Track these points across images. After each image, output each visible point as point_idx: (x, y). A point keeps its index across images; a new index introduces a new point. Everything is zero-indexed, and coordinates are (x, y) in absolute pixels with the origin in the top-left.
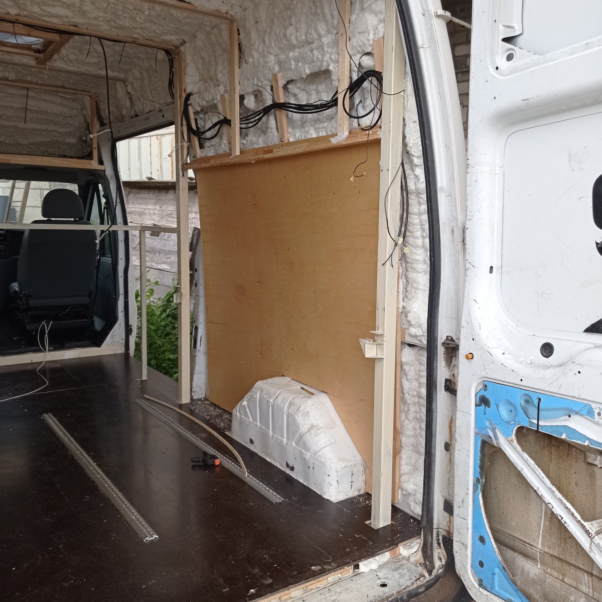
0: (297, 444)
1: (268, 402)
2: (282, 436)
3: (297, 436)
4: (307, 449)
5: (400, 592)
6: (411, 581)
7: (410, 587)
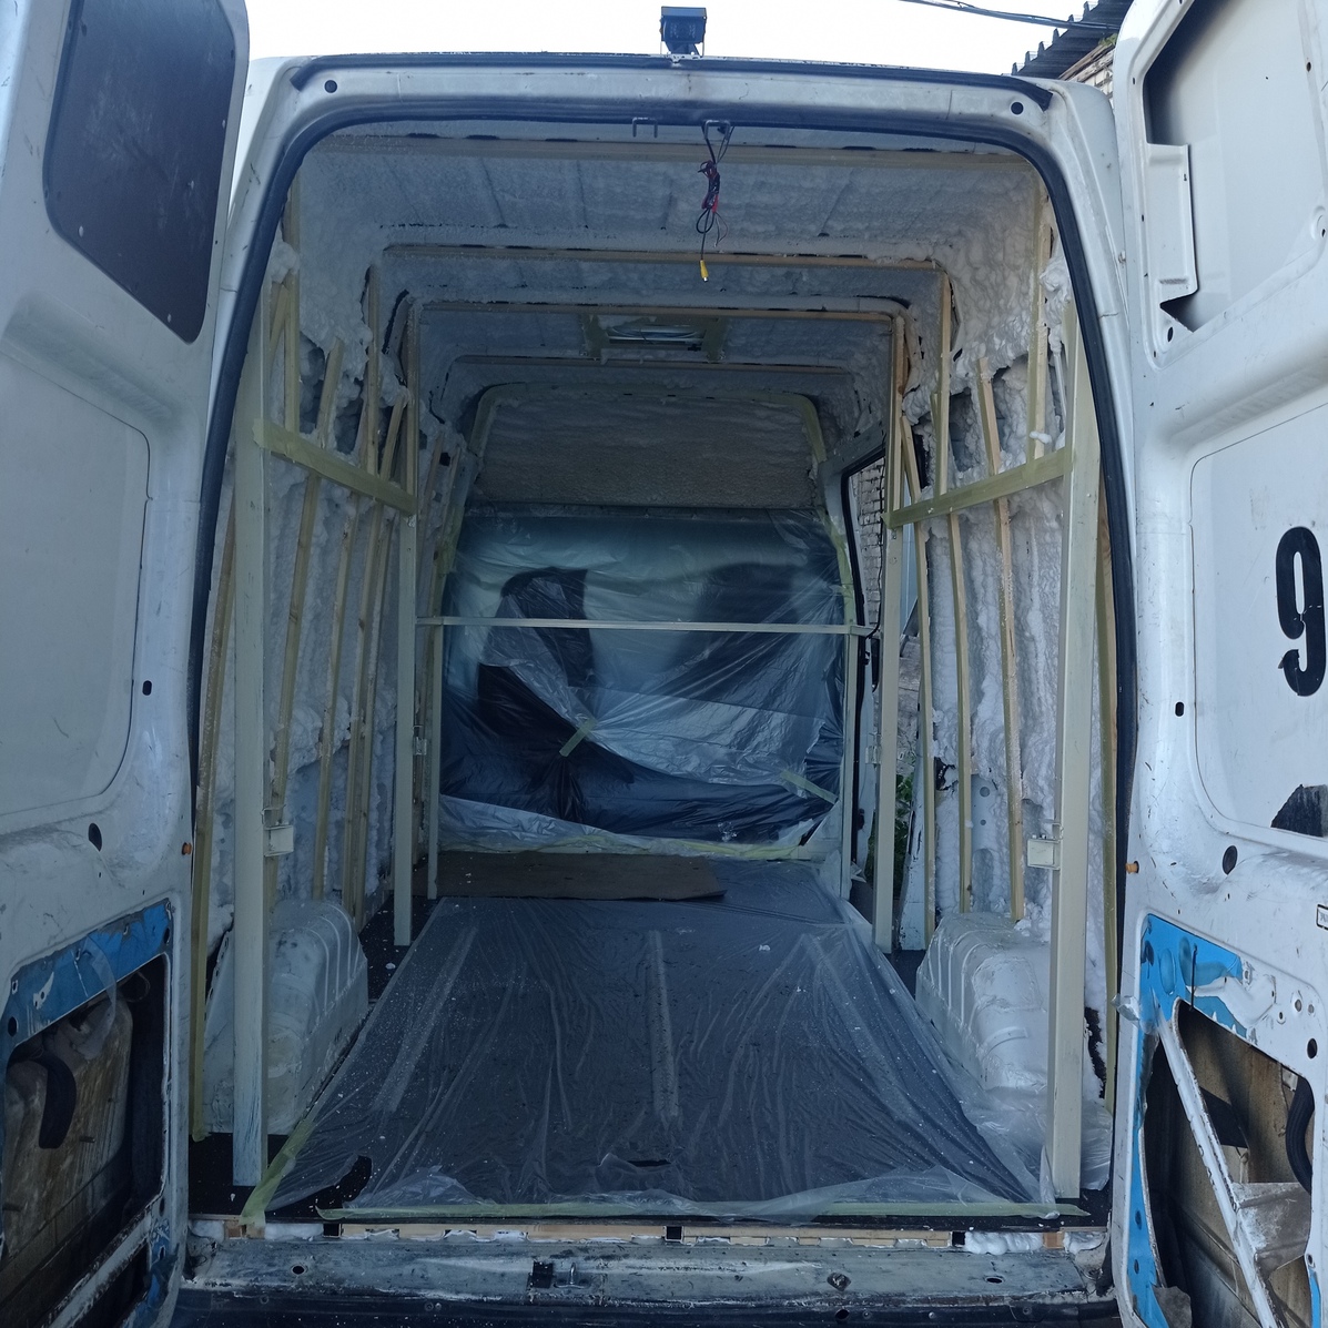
0: (973, 1030)
1: (948, 949)
2: (960, 1015)
4: (982, 1042)
5: (1019, 1298)
6: (1051, 1290)
7: (1044, 1297)
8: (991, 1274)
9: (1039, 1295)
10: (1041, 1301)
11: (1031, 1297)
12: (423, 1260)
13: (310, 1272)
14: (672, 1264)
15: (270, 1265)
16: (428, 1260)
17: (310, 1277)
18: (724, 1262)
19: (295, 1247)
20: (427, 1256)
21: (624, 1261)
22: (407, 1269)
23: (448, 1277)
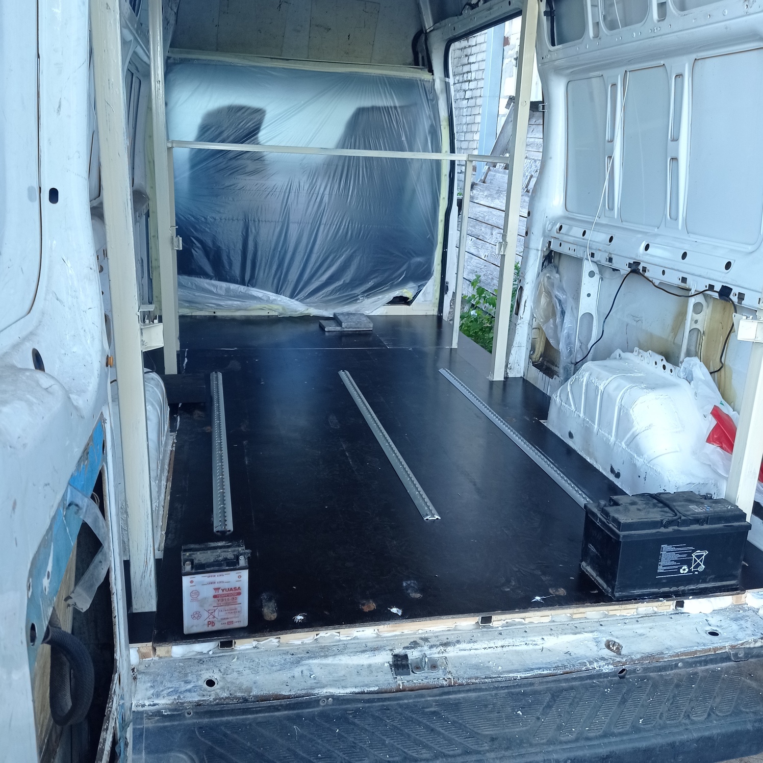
0: (628, 445)
1: (597, 387)
2: (610, 433)
3: (628, 436)
4: (640, 453)
5: (735, 646)
6: (753, 637)
7: (750, 643)
9: (747, 642)
11: (742, 644)
12: (307, 662)
13: (221, 684)
14: (492, 645)
15: (187, 682)
16: (311, 661)
17: (222, 688)
18: (529, 639)
19: (201, 661)
20: (310, 658)
21: (458, 646)
22: (297, 671)
23: (330, 673)
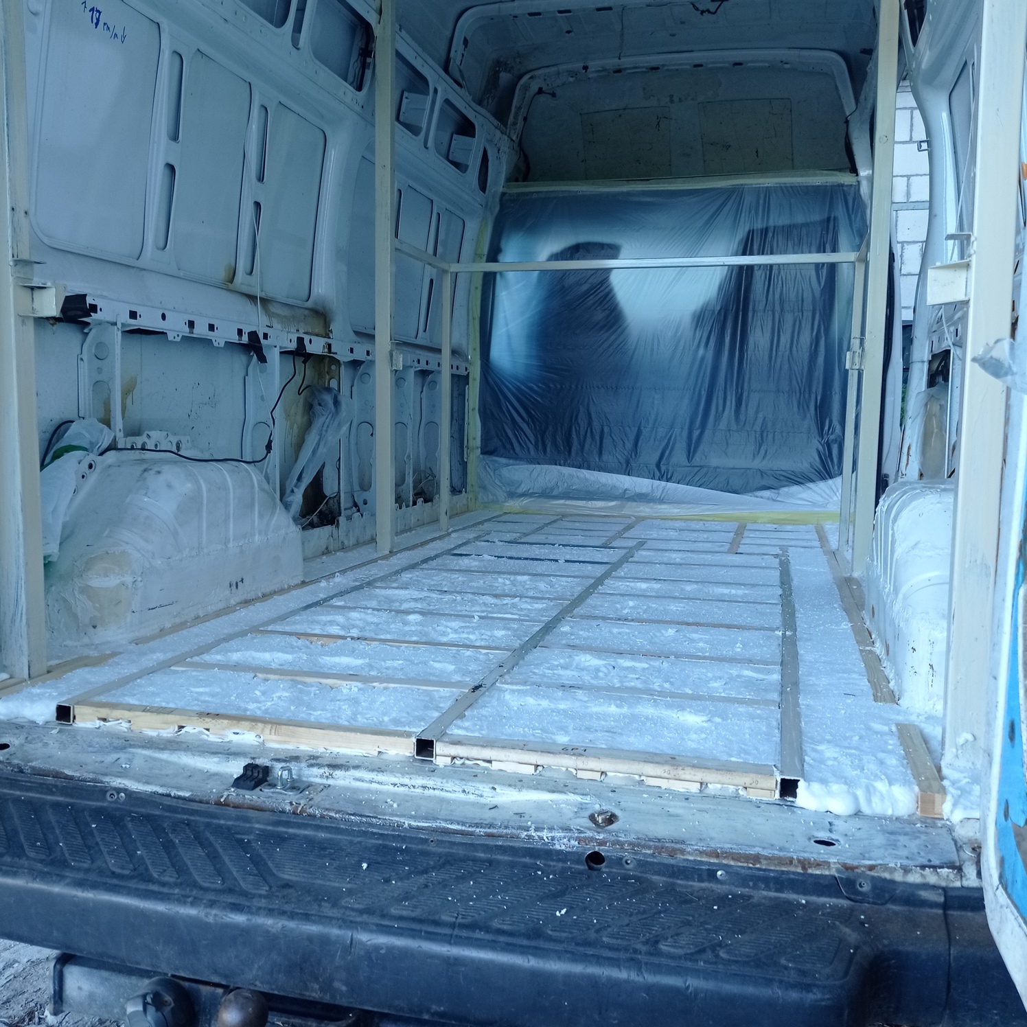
5: (852, 868)
6: (905, 862)
7: (892, 870)
8: (824, 836)
9: (885, 867)
10: (887, 876)
11: (872, 868)
13: (13, 750)
16: (140, 751)
18: (473, 785)
20: (143, 747)
21: (353, 772)
22: (112, 757)
23: (151, 769)
